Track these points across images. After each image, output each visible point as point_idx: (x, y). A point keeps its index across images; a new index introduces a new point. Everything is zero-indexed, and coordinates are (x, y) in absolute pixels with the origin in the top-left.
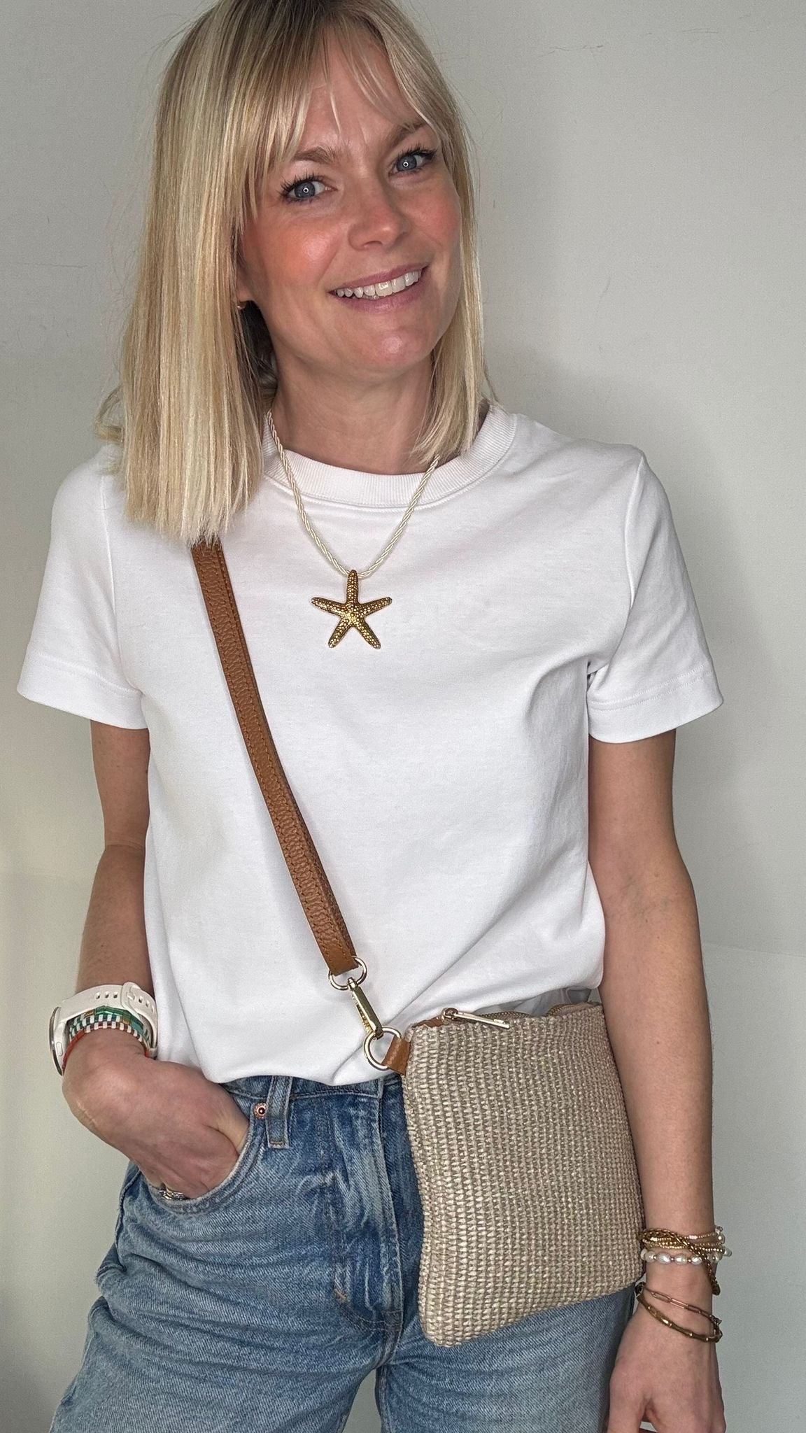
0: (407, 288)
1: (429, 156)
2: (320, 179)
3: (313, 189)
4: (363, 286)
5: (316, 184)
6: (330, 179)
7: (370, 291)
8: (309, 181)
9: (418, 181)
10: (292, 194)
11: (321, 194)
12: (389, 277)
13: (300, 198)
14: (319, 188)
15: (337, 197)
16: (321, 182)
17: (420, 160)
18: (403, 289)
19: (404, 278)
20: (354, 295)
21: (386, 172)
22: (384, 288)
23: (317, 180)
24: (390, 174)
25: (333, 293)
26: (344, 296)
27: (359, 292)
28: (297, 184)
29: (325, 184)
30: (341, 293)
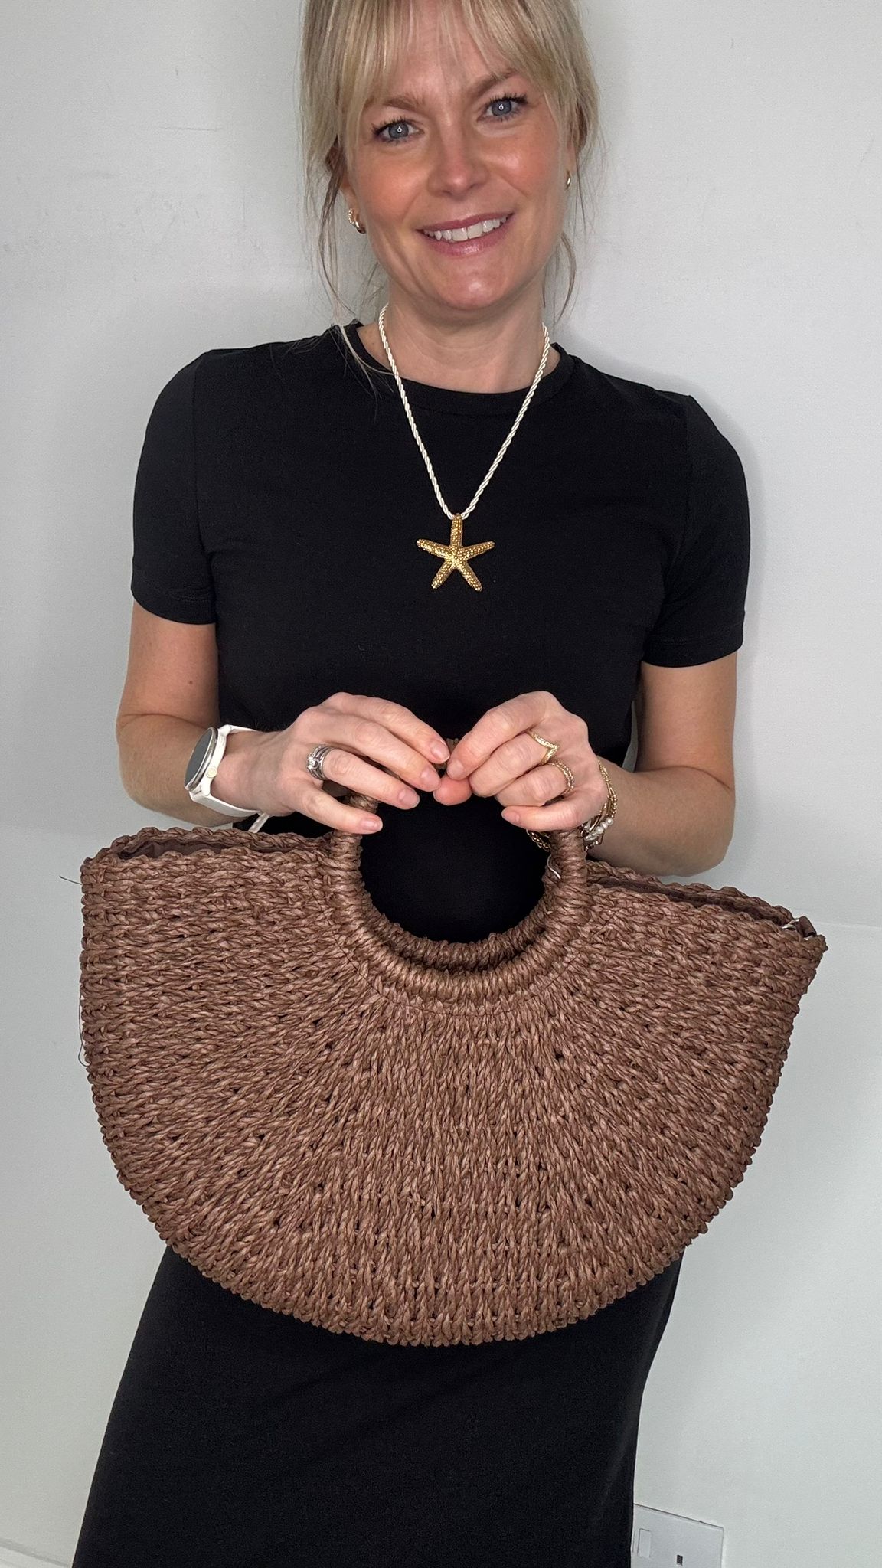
0: (485, 235)
1: (521, 101)
2: (411, 122)
3: (407, 130)
4: (441, 230)
5: (410, 127)
6: (418, 122)
7: (448, 234)
8: (403, 122)
9: (506, 127)
10: (386, 133)
11: (411, 135)
12: (466, 224)
13: (395, 137)
14: (411, 130)
15: (423, 140)
16: (413, 126)
17: (514, 105)
18: (479, 235)
19: (482, 224)
20: (434, 237)
21: (475, 117)
22: (462, 234)
23: (410, 124)
24: (480, 119)
25: (421, 231)
26: (428, 235)
27: (439, 235)
28: (390, 126)
29: (415, 128)
30: (426, 232)
